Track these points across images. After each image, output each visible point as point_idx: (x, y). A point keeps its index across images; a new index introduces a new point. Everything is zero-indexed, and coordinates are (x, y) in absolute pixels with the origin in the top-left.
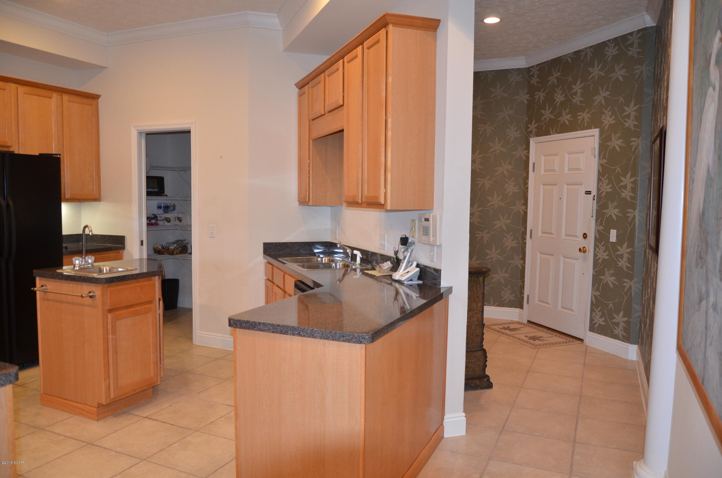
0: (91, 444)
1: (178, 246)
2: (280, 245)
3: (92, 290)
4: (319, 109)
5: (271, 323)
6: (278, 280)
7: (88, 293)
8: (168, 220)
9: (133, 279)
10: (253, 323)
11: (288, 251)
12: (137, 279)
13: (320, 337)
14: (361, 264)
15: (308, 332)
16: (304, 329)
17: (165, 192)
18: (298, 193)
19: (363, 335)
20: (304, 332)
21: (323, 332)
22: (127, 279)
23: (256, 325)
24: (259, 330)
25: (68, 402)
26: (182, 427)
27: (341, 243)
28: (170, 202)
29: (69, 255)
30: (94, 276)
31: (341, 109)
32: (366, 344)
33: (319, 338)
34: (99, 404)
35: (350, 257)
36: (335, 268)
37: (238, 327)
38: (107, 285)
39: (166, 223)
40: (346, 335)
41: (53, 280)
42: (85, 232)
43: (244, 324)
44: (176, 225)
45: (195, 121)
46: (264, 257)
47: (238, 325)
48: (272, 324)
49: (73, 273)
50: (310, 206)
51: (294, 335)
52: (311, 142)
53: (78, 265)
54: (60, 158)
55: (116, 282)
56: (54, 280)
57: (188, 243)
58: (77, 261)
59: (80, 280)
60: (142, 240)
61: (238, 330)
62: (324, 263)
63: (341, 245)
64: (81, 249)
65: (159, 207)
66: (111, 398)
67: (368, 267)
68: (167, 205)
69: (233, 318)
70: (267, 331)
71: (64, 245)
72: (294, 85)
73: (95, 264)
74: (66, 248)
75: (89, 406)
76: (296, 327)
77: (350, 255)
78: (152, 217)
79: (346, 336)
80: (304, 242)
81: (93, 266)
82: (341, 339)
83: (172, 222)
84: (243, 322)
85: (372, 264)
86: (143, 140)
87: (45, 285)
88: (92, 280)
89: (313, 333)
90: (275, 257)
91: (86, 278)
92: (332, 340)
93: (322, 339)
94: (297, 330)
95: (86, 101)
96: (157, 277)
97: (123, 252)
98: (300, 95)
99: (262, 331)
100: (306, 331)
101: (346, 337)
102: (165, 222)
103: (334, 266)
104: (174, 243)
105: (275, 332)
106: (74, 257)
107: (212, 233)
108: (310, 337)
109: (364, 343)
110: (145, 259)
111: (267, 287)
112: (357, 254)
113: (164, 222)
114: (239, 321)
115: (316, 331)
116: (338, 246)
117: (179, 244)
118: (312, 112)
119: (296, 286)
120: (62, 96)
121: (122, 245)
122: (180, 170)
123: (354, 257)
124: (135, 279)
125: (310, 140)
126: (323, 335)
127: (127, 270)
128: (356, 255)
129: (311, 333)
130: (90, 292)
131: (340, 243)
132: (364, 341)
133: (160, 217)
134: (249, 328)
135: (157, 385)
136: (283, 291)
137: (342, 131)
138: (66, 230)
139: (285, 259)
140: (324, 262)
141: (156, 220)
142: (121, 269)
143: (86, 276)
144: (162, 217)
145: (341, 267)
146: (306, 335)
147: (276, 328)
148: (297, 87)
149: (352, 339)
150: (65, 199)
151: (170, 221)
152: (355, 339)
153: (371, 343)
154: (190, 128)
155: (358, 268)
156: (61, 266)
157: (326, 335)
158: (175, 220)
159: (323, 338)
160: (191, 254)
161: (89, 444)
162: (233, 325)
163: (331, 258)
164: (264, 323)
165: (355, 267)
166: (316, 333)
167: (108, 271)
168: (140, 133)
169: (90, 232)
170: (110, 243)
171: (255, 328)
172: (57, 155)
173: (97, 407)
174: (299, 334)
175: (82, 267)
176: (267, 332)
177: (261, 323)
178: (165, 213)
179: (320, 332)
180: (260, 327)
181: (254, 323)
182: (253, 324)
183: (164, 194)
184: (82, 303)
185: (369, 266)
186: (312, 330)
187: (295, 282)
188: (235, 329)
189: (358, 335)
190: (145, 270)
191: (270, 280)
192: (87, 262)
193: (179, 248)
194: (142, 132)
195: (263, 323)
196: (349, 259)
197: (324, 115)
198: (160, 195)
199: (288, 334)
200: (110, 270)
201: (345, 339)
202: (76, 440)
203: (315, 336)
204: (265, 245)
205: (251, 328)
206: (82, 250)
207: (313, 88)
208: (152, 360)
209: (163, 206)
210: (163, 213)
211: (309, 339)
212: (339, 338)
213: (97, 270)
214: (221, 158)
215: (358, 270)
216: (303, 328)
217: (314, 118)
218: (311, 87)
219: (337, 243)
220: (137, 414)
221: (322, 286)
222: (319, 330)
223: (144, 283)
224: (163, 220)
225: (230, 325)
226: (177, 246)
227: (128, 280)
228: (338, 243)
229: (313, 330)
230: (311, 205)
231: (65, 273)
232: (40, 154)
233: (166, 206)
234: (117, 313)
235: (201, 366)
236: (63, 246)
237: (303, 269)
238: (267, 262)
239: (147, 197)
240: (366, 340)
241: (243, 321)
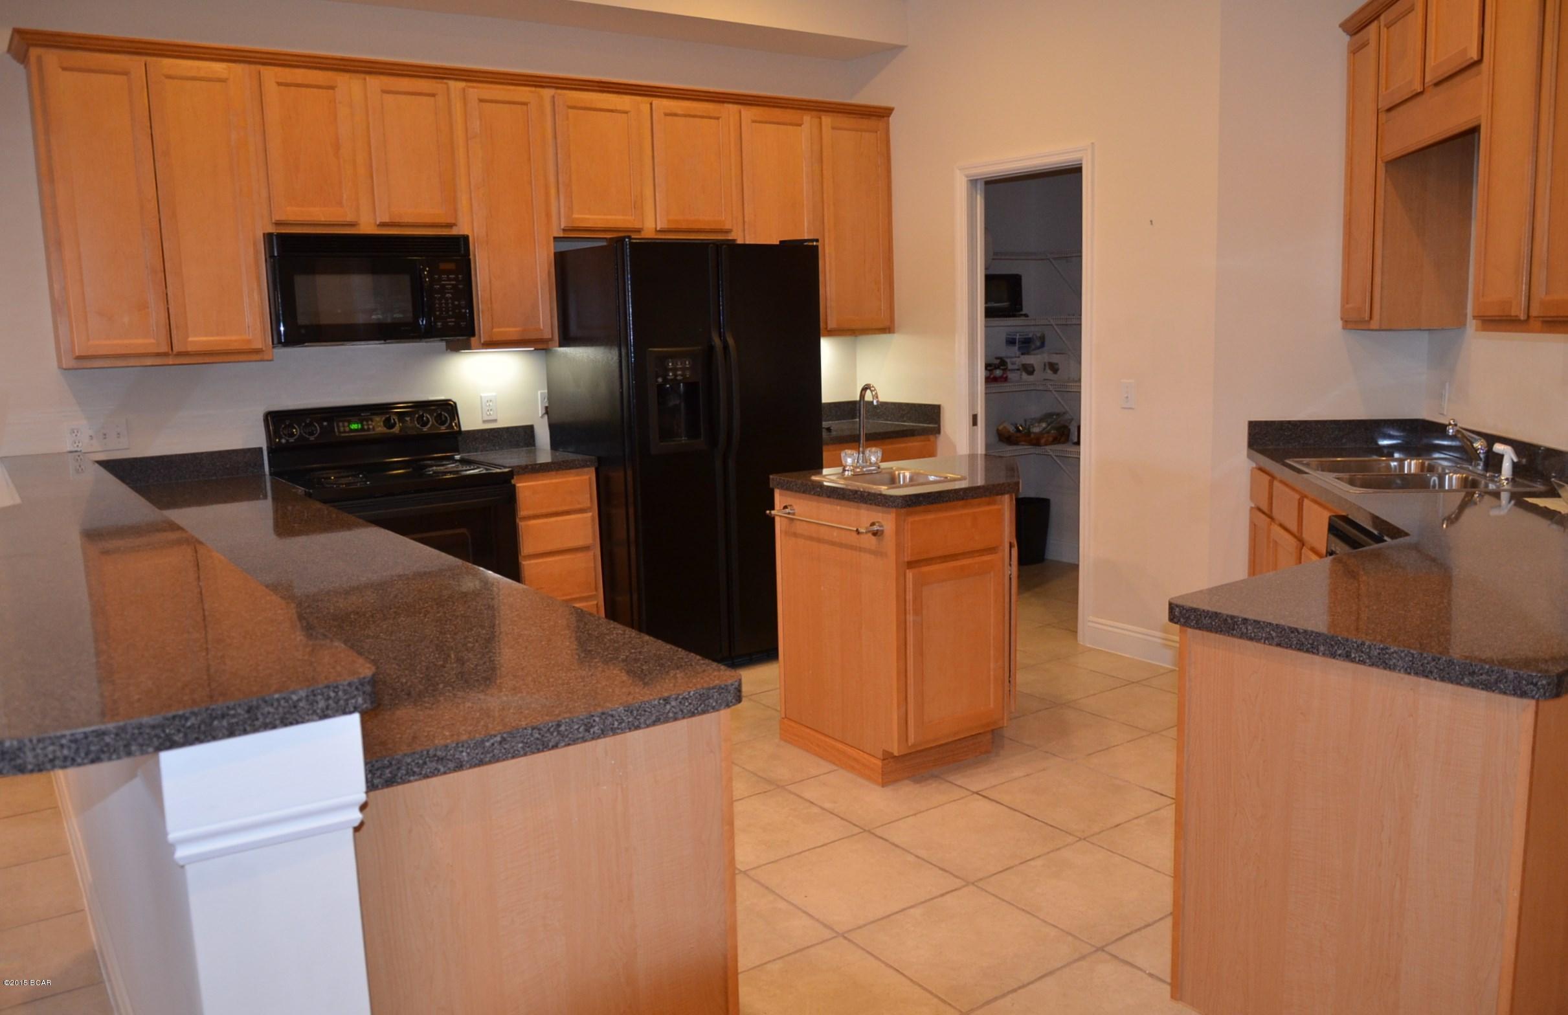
0: (869, 831)
1: (1049, 428)
2: (1290, 426)
3: (875, 521)
4: (1406, 78)
5: (1274, 622)
6: (1286, 512)
7: (869, 525)
8: (1029, 370)
9: (958, 499)
10: (1229, 619)
11: (1311, 442)
12: (967, 499)
13: (1406, 670)
14: (1513, 479)
15: (1372, 652)
16: (1363, 644)
17: (1024, 308)
18: (1343, 298)
19: (1531, 676)
20: (1362, 652)
21: (1413, 657)
22: (945, 500)
23: (1235, 623)
24: (1242, 636)
25: (827, 740)
26: (1051, 826)
27: (1459, 425)
28: (1032, 329)
29: (834, 443)
30: (880, 491)
31: (1474, 70)
32: (1538, 700)
33: (1402, 670)
34: (885, 752)
35: (1483, 460)
36: (1437, 488)
37: (1192, 624)
38: (905, 509)
39: (1025, 376)
40: (1481, 672)
41: (804, 495)
42: (864, 398)
43: (1207, 618)
44: (1047, 380)
45: (1093, 143)
46: (1249, 456)
47: (1192, 620)
48: (1277, 625)
49: (841, 484)
50: (1372, 330)
51: (1334, 658)
52: (1381, 165)
53: (850, 466)
54: (817, 247)
55: (924, 505)
56: (808, 496)
57: (1072, 420)
58: (849, 458)
59: (855, 498)
60: (976, 413)
61: (1190, 630)
62: (1406, 474)
63: (1457, 428)
64: (858, 433)
65: (1011, 342)
66: (910, 744)
67: (1534, 487)
68: (1027, 337)
69: (1180, 602)
70: (1263, 641)
71: (825, 424)
72: (1338, 26)
73: (884, 465)
74: (829, 430)
75: (868, 754)
76: (1340, 638)
77: (1482, 456)
78: (995, 364)
79: (1481, 674)
80: (1353, 421)
81: (880, 470)
82: (1466, 680)
83: (1038, 375)
84: (1205, 614)
85: (1551, 482)
86: (979, 197)
87: (791, 506)
88: (878, 499)
89: (1387, 656)
90: (1278, 456)
91: (866, 494)
92: (1438, 679)
93: (1409, 674)
94: (1343, 645)
95: (865, 123)
96: (1007, 497)
97: (936, 438)
98: (1355, 51)
99: (1251, 639)
100: (1368, 650)
101: (1481, 677)
102: (1024, 374)
103: (1434, 481)
104: (1041, 420)
105: (1286, 646)
106: (845, 449)
107: (1127, 397)
108: (1378, 667)
109: (1533, 697)
110: (981, 455)
111: (1254, 527)
112: (1504, 453)
113: (1021, 375)
114: (1195, 612)
115: (1395, 652)
116: (1451, 431)
117: (1051, 423)
118: (1386, 89)
119: (1333, 529)
120: (820, 118)
121: (936, 423)
122: (1055, 259)
123: (1493, 462)
124: (963, 499)
125: (1379, 162)
126: (1413, 663)
127: (946, 480)
128: (1500, 457)
129: (1381, 656)
130: (873, 524)
131: (1456, 425)
132: (1534, 692)
133: (1013, 364)
134: (1219, 629)
135: (1000, 728)
136: (1295, 540)
137: (1475, 130)
138: (830, 392)
139: (1305, 462)
140: (1406, 472)
141: (1003, 370)
142: (933, 477)
143: (867, 490)
144: (1017, 363)
145: (1454, 487)
146: (1368, 661)
147: (1286, 635)
148: (1344, 31)
149: (1497, 683)
150: (828, 331)
151: (1034, 370)
152: (1506, 685)
153: (1553, 698)
154: (1081, 160)
155: (1505, 490)
156: (818, 467)
157: (1422, 665)
158: (1045, 369)
159: (1412, 671)
160: (1078, 443)
161: (865, 830)
162: (1179, 620)
163: (1427, 463)
164: (1257, 622)
165: (1494, 487)
166: (1395, 658)
167: (908, 480)
168: (971, 181)
169: (873, 398)
170: (910, 420)
171: (1233, 630)
172: (812, 240)
173: (882, 758)
174: (1347, 657)
175: (858, 470)
176: (1265, 643)
177: (1250, 621)
178: (1022, 354)
179: (1406, 655)
180: (1247, 629)
181: (1232, 619)
182: (1230, 621)
183: (1021, 313)
184: (858, 545)
185: (1539, 487)
186: (1382, 649)
187: (1330, 519)
188: (1185, 628)
189: (1516, 675)
190: (980, 481)
191: (1264, 512)
192: (869, 462)
193: (1052, 432)
194: (976, 180)
195: (1255, 621)
196: (1478, 465)
197: (1421, 93)
198: (1014, 316)
199: (1318, 654)
200: (911, 479)
201: (1478, 681)
202: (842, 819)
203: (1390, 665)
204: (1253, 425)
205: (1224, 629)
206: (859, 435)
207: (1393, 27)
208: (992, 673)
209: (1019, 339)
210: (1018, 353)
211: (1374, 670)
212: (1460, 676)
213: (887, 477)
214: (1152, 224)
215: (1505, 496)
216: (1359, 642)
217: (1391, 105)
218: (1385, 25)
219: (1447, 423)
220: (959, 783)
221: (1407, 534)
222: (1404, 651)
223: (980, 509)
224: (1018, 370)
225: (1173, 618)
226: (1047, 427)
227: (947, 501)
228: (1450, 424)
229: (1387, 648)
230: (1378, 328)
231: (828, 482)
232: (781, 242)
233: (1025, 338)
234: (925, 569)
235: (1095, 695)
236: (823, 426)
237: (1349, 486)
238: (1256, 468)
239: (986, 321)
240: (1539, 689)
241: (1204, 611)
